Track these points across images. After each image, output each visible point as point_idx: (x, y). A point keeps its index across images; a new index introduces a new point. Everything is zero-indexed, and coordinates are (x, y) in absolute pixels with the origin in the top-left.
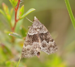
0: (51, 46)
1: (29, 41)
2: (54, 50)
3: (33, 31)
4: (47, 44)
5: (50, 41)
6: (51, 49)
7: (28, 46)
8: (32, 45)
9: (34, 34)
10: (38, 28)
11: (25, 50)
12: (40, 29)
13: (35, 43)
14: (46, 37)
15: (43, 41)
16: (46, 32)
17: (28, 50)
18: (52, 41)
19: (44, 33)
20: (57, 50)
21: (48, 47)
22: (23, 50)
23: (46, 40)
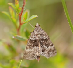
0: (50, 50)
1: (30, 45)
2: (53, 54)
3: (34, 37)
4: (47, 48)
5: (50, 46)
6: (51, 53)
7: (29, 50)
8: (33, 49)
9: (35, 39)
10: (39, 34)
11: (27, 53)
12: (41, 35)
13: (35, 48)
14: (46, 42)
15: (43, 46)
16: (46, 38)
17: (29, 53)
18: (52, 45)
19: (45, 38)
20: (56, 54)
21: (48, 51)
22: (25, 53)
23: (46, 45)
